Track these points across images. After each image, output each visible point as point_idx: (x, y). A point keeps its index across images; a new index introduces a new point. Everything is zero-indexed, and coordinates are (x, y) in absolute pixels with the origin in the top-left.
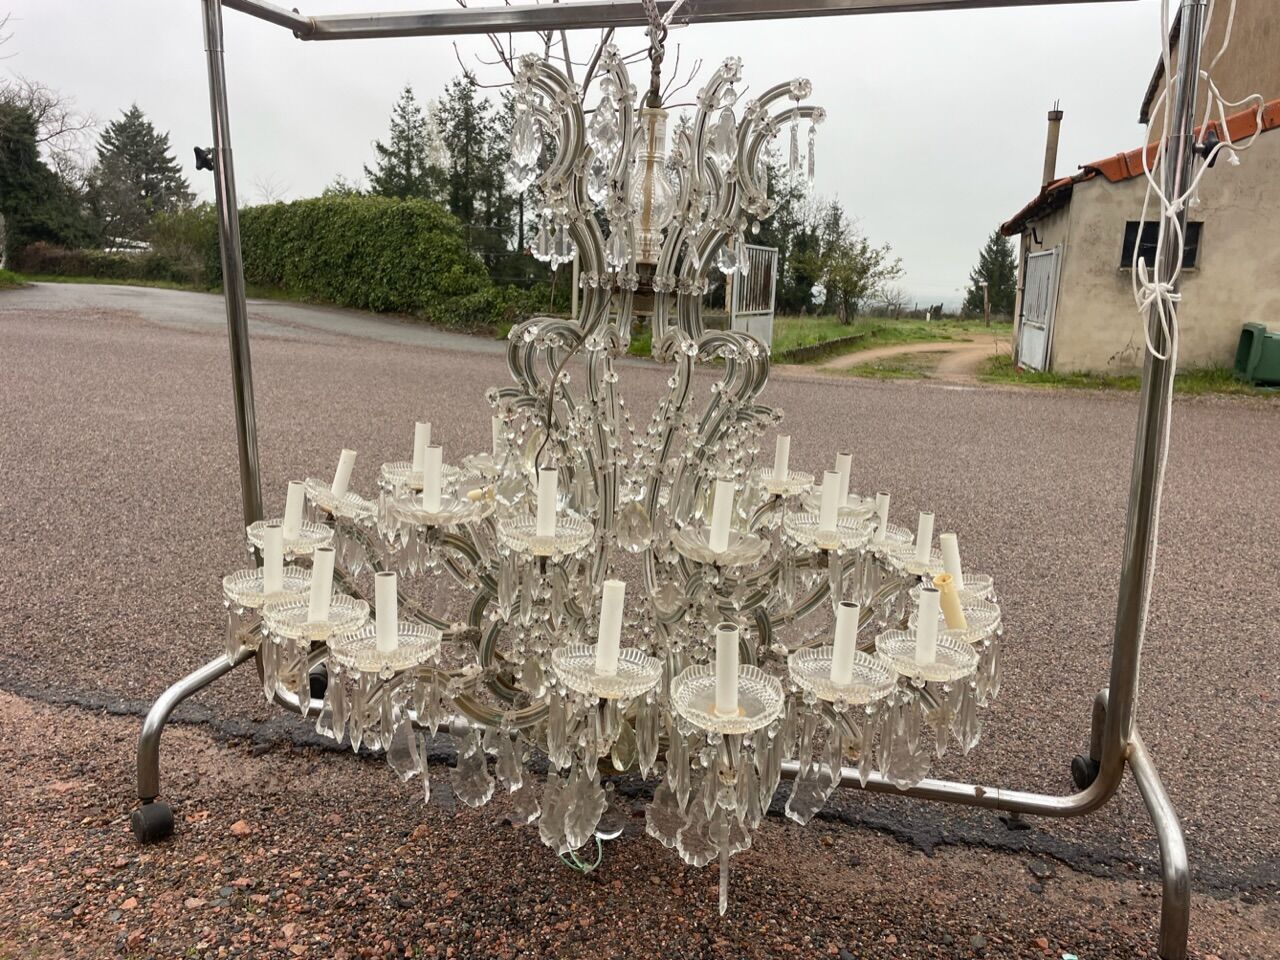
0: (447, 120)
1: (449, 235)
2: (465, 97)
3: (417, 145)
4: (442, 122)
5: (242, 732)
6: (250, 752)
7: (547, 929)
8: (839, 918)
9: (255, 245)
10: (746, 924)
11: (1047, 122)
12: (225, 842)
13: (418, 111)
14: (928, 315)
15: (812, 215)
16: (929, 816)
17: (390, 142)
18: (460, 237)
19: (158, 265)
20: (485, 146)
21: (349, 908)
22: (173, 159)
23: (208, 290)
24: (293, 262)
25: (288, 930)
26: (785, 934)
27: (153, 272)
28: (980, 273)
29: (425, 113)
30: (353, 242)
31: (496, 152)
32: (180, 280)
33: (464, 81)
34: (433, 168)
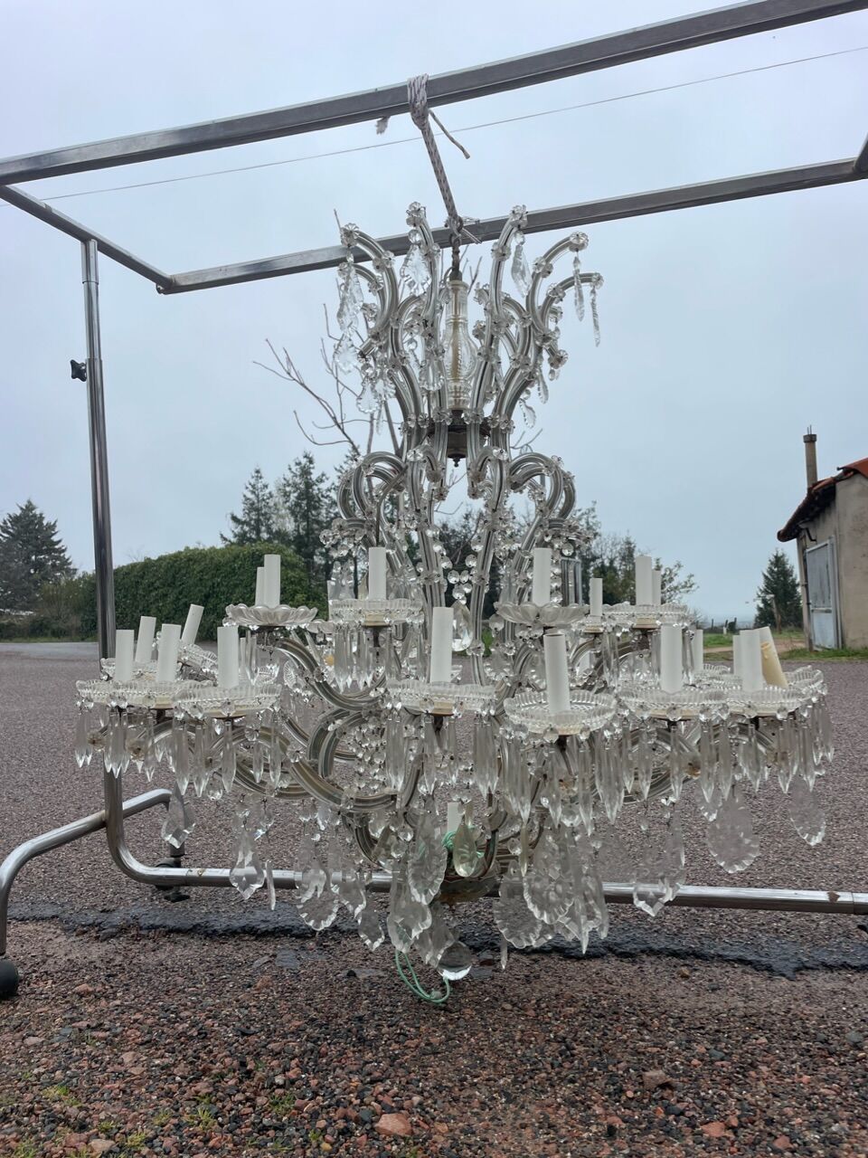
0: (290, 492)
1: (292, 570)
2: (305, 472)
3: (266, 513)
4: (286, 495)
5: (91, 921)
6: (97, 938)
7: (395, 1046)
8: (703, 1028)
9: (125, 596)
10: (605, 1034)
11: (804, 444)
12: (68, 998)
13: (266, 486)
14: (725, 629)
15: (608, 549)
16: (786, 946)
17: (242, 513)
18: (302, 571)
19: (41, 625)
20: (324, 511)
21: (191, 1038)
22: (60, 541)
23: (83, 640)
24: (157, 607)
25: (127, 1057)
26: (648, 1041)
27: (37, 631)
28: (766, 592)
29: (272, 488)
30: (210, 583)
31: (333, 515)
32: (59, 635)
33: (304, 461)
34: (278, 532)
